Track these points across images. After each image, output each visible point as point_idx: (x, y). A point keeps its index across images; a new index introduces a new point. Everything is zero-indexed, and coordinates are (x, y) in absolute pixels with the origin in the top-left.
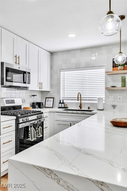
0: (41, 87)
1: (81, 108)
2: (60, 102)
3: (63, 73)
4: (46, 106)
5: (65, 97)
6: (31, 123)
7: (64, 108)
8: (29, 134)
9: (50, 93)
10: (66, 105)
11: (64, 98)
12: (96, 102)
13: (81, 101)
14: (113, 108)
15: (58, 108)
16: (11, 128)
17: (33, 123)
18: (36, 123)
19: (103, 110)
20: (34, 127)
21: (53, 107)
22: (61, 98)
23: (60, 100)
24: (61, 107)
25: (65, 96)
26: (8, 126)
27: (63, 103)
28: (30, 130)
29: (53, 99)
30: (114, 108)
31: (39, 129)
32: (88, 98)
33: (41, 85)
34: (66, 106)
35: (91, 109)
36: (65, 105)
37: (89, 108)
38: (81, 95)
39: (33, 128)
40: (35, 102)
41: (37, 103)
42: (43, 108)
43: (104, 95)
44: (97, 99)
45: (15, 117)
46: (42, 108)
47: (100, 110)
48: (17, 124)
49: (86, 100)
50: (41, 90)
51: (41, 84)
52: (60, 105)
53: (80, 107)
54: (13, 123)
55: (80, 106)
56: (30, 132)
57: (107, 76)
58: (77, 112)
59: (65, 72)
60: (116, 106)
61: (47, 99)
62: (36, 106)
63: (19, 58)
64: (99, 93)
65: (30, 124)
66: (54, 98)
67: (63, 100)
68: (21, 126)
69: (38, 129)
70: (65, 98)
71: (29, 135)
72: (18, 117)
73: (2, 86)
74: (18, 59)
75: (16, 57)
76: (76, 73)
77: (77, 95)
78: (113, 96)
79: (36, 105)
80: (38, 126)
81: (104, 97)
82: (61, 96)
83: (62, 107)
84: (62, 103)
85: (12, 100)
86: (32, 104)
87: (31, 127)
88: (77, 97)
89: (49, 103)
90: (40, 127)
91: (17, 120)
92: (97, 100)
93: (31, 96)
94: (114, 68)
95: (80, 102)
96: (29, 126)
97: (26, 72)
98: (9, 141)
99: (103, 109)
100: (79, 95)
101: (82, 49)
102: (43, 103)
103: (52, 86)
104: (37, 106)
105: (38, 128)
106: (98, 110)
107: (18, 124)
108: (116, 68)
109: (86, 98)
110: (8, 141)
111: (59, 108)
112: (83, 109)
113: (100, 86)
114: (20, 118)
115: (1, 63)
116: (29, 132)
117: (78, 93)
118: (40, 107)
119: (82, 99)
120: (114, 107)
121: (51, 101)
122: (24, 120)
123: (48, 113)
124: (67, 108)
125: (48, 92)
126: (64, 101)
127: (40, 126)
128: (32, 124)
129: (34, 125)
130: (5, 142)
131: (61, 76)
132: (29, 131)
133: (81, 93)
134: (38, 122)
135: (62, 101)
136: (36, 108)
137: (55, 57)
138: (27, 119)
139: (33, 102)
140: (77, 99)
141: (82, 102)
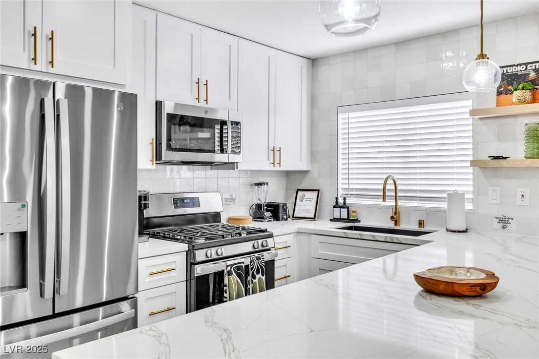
0: (277, 161)
1: (396, 224)
2: (337, 202)
3: (346, 116)
4: (295, 216)
5: (352, 189)
6: (229, 263)
7: (348, 220)
8: (226, 293)
9: (309, 176)
10: (353, 212)
11: (347, 193)
12: (444, 205)
13: (399, 201)
14: (501, 225)
15: (331, 220)
16: (172, 273)
17: (236, 264)
18: (246, 264)
19: (465, 231)
20: (239, 275)
21: (314, 218)
22: (341, 192)
23: (337, 199)
24: (339, 217)
25: (351, 187)
26: (165, 268)
27: (345, 206)
28: (226, 282)
29: (316, 193)
30: (504, 227)
31: (256, 281)
32: (421, 191)
33: (277, 153)
34: (354, 214)
35: (426, 229)
36: (351, 212)
37: (421, 224)
38: (398, 182)
39: (234, 278)
40: (263, 202)
41: (268, 205)
42: (286, 219)
43: (471, 183)
44: (445, 196)
45: (185, 247)
46: (283, 219)
47: (455, 232)
48: (191, 264)
49: (412, 200)
50: (277, 168)
51: (275, 152)
52: (337, 213)
53: (395, 219)
54: (181, 261)
55: (392, 218)
56: (227, 288)
57: (480, 122)
58: (374, 236)
59: (352, 115)
60: (510, 221)
61: (300, 193)
62: (266, 213)
63: (207, 85)
64: (456, 176)
65: (227, 266)
66: (318, 191)
67: (345, 196)
68: (199, 270)
69: (252, 281)
70: (351, 193)
71: (225, 295)
72: (193, 246)
73: (158, 162)
74: (203, 88)
75: (198, 83)
76: (383, 115)
77: (383, 182)
78: (498, 189)
79: (267, 211)
80: (253, 274)
81: (468, 192)
82: (340, 186)
83: (340, 219)
84: (341, 207)
85: (192, 199)
86: (254, 206)
87: (230, 273)
88: (381, 187)
89: (306, 206)
90: (260, 275)
91: (190, 253)
92: (447, 199)
93: (251, 185)
94: (503, 97)
95: (394, 204)
96: (223, 271)
97: (226, 122)
98: (169, 310)
99: (465, 229)
100: (390, 181)
101: (401, 43)
102: (285, 205)
103: (313, 155)
104: (268, 214)
105: (254, 277)
106: (447, 230)
107: (192, 266)
108: (509, 96)
109: (415, 191)
110: (166, 308)
111: (334, 220)
112: (403, 226)
113: (457, 155)
114: (197, 249)
115: (156, 103)
116: (225, 288)
117: (385, 176)
118: (276, 217)
119: (399, 194)
120: (504, 222)
121: (310, 200)
122: (209, 253)
123: (292, 235)
124: (357, 221)
125: (305, 173)
126: (348, 201)
127: (258, 273)
128: (232, 266)
129: (239, 268)
130: (155, 311)
131: (340, 126)
132: (226, 286)
133: (396, 177)
134: (251, 262)
135: (341, 201)
136: (263, 218)
137: (325, 72)
138: (219, 251)
139: (259, 202)
140: (382, 194)
141: (400, 203)
